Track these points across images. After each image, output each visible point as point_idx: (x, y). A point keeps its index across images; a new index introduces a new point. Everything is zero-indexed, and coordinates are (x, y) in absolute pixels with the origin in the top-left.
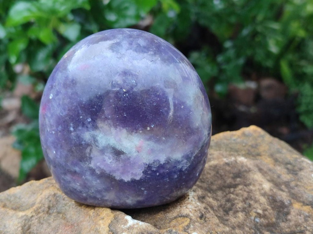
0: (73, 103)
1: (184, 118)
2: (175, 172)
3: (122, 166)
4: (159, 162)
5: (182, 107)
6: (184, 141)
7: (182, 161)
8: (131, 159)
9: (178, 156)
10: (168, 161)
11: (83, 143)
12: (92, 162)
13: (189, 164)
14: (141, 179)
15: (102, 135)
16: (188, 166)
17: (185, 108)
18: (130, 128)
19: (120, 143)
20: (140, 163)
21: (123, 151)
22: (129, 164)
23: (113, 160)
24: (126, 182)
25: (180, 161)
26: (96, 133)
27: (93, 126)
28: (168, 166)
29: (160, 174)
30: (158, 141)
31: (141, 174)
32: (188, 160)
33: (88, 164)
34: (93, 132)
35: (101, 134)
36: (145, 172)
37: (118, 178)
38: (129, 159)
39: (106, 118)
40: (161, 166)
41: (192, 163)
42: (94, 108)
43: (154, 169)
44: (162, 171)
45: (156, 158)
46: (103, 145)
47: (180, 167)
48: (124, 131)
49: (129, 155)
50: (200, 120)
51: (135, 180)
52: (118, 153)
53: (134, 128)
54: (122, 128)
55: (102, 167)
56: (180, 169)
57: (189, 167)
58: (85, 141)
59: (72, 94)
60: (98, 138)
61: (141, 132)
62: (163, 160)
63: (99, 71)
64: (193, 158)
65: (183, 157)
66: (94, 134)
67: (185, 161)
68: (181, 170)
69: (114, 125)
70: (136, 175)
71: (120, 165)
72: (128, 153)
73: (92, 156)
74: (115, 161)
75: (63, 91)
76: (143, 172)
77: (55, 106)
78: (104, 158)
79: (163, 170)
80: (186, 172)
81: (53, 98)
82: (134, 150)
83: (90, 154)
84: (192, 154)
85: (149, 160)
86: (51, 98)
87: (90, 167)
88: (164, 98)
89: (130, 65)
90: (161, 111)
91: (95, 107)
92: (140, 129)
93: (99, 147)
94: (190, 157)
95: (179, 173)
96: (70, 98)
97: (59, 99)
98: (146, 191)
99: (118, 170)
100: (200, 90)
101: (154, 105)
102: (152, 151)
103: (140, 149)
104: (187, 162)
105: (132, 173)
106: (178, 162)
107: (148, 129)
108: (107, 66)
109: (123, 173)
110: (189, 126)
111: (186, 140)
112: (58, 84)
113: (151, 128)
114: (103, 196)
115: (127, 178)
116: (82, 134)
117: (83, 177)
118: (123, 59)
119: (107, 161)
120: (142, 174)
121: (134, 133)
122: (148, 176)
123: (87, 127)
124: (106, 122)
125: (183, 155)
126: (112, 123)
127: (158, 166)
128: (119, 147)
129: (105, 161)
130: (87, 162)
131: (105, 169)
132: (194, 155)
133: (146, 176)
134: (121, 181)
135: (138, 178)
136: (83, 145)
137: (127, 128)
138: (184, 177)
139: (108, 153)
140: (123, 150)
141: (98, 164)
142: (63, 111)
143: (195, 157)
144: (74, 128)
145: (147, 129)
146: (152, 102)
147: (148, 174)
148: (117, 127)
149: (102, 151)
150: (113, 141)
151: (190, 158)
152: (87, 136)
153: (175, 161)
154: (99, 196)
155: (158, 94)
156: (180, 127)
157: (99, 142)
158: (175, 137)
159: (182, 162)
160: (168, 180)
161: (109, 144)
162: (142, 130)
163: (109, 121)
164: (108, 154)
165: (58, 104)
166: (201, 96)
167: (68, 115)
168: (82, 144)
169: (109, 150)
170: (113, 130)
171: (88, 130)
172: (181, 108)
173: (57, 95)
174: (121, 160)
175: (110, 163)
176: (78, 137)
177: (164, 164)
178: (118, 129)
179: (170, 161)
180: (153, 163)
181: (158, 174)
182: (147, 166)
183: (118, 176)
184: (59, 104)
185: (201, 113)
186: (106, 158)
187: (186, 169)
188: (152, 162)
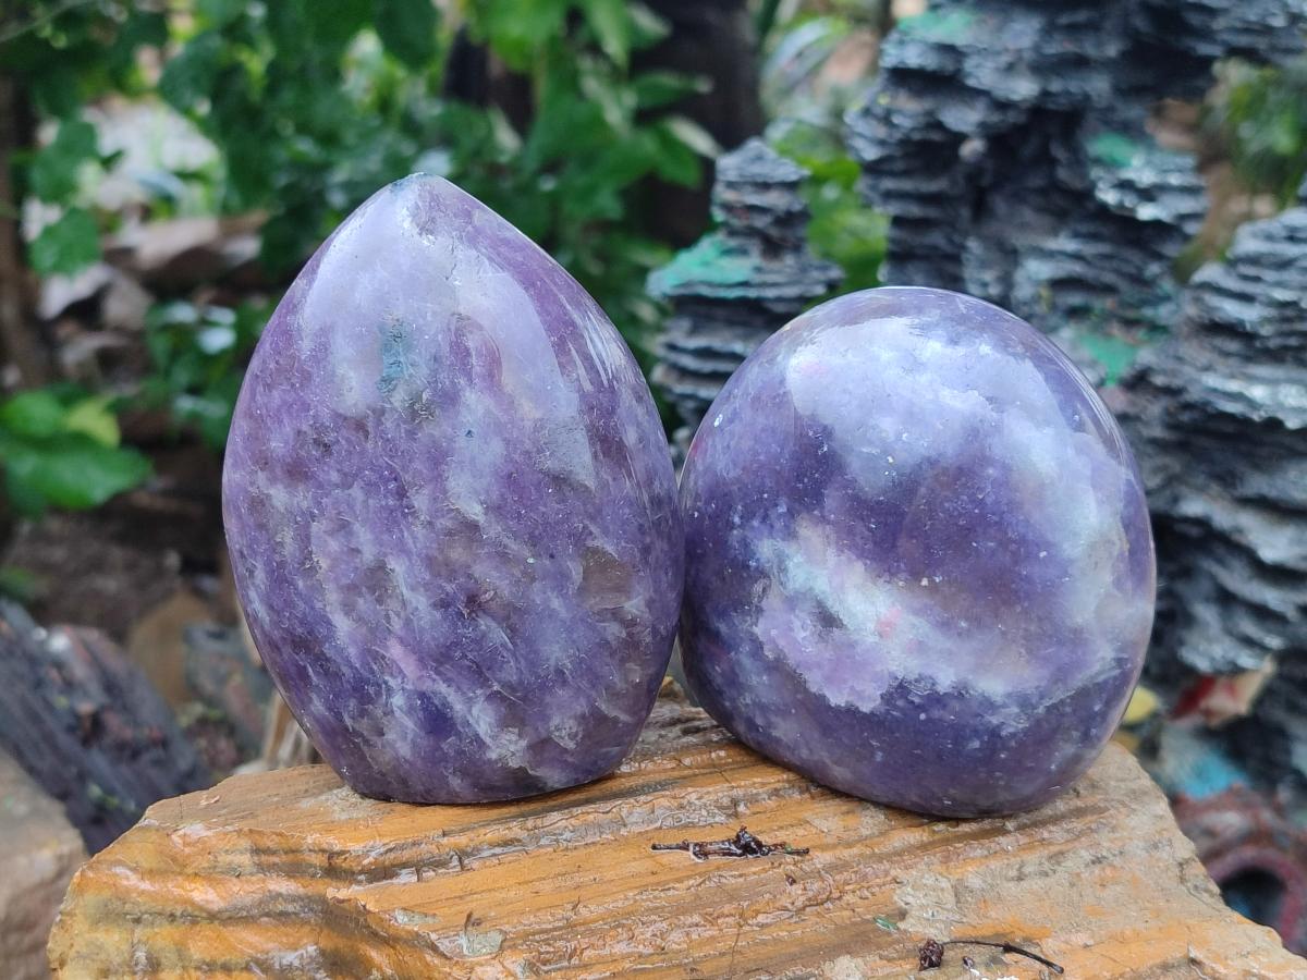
0: (759, 454)
1: (1040, 586)
2: (976, 733)
3: (830, 660)
4: (933, 684)
5: (1043, 554)
6: (1023, 651)
7: (1004, 706)
8: (859, 649)
9: (994, 685)
10: (960, 693)
11: (753, 564)
12: (761, 620)
13: (1023, 724)
14: (872, 713)
15: (801, 560)
16: (1020, 726)
17: (1050, 557)
18: (875, 565)
19: (841, 596)
20: (878, 668)
21: (841, 620)
22: (848, 661)
23: (812, 634)
24: (832, 708)
25: (998, 704)
26: (789, 548)
27: (787, 527)
28: (956, 705)
29: (929, 720)
30: (945, 625)
31: (875, 701)
32: (1022, 711)
33: (749, 622)
34: (780, 544)
35: (799, 555)
36: (887, 698)
37: (814, 689)
38: (852, 645)
39: (823, 520)
40: (936, 699)
41: (1038, 722)
42: (802, 482)
43: (917, 700)
44: (936, 713)
45: (928, 672)
46: (797, 586)
47: (995, 720)
48: (859, 567)
49: (855, 637)
50: (1093, 608)
51: (857, 708)
52: (828, 620)
53: (886, 567)
54: (854, 557)
55: (782, 643)
56: (993, 730)
57: (1026, 732)
58: (758, 560)
59: (763, 430)
60: (790, 565)
61: (901, 583)
62: (945, 680)
63: (845, 391)
64: (1041, 710)
65: (1009, 695)
66: (784, 552)
67: (1015, 710)
68: (994, 733)
69: (837, 543)
70: (860, 695)
71: (827, 655)
72: (852, 629)
73: (764, 604)
74: (816, 638)
75: (747, 414)
76: (882, 696)
77: (719, 447)
78: (791, 622)
79: (942, 712)
80: (1013, 744)
81: (719, 426)
82: (871, 626)
83: (761, 599)
84: (1042, 697)
85: (905, 668)
86: (716, 424)
87: (752, 634)
88: (994, 514)
89: (930, 396)
90: (975, 545)
91: (806, 480)
92: (903, 576)
93: (785, 588)
94: (1032, 704)
95: (986, 738)
96: (756, 440)
97: (732, 434)
98: (880, 754)
99: (819, 666)
100: (1120, 525)
101: (961, 523)
102: (920, 647)
103: (888, 629)
104: (1018, 715)
105: (852, 688)
106: (989, 705)
107: (925, 582)
108: (868, 383)
109: (829, 679)
110: (1050, 613)
111: (1030, 652)
112: (743, 395)
113: (931, 581)
114: (770, 725)
115: (837, 699)
116: (756, 541)
117: (733, 654)
118: (917, 377)
119: (796, 630)
120: (879, 701)
121: (882, 580)
122: (894, 713)
123: (772, 526)
124: (819, 529)
125: (1010, 689)
126: (833, 537)
127: (926, 693)
128: (834, 607)
129: (792, 630)
130: (749, 618)
131: (786, 650)
132: (1048, 702)
133: (888, 711)
134: (821, 699)
135: (866, 708)
136: (752, 569)
137: (868, 562)
138: (1003, 756)
139: (803, 611)
140: (841, 617)
141: (774, 632)
142: (731, 466)
143: (1048, 709)
144: (741, 518)
145: (920, 581)
146: (956, 513)
147: (896, 708)
148: (842, 551)
149: (792, 602)
150: (822, 584)
151: (1034, 707)
152: (765, 550)
153: (980, 698)
154: (759, 721)
155: (981, 497)
156: (1019, 609)
157: (790, 575)
158: (997, 631)
159: (1003, 710)
160: (950, 746)
161: (811, 589)
162: (906, 580)
163: (828, 527)
164: (802, 615)
165: (725, 444)
166: (1118, 542)
167: (738, 480)
168: (748, 567)
169: (808, 606)
170: (831, 555)
171: (771, 536)
172: (1037, 557)
173: (731, 421)
174: (830, 641)
175: (804, 638)
176: (745, 544)
177: (945, 694)
178: (843, 558)
179: (967, 692)
180: (916, 681)
181: (923, 716)
182: (896, 684)
183: (815, 682)
184: (728, 447)
185: (1102, 590)
186: (797, 624)
187: (1013, 735)
188: (912, 677)
